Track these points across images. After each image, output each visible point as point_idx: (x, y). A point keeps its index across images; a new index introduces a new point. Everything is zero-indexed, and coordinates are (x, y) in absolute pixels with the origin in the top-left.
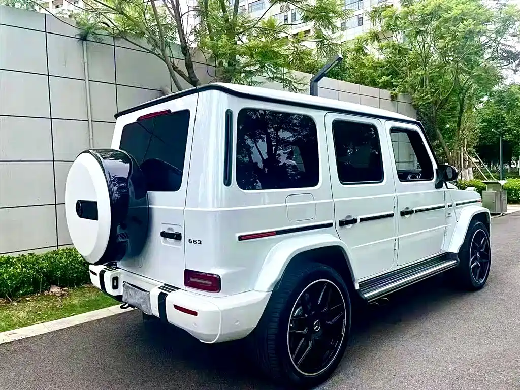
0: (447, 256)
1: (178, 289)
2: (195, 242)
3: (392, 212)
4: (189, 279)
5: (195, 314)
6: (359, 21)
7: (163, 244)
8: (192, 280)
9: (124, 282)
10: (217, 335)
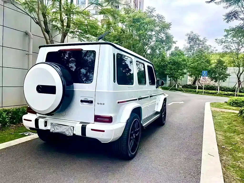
0: (157, 113)
1: (89, 123)
2: (101, 104)
3: (148, 96)
4: (97, 119)
5: (104, 131)
6: (96, 12)
7: (81, 105)
8: (98, 119)
9: (51, 123)
10: (111, 139)
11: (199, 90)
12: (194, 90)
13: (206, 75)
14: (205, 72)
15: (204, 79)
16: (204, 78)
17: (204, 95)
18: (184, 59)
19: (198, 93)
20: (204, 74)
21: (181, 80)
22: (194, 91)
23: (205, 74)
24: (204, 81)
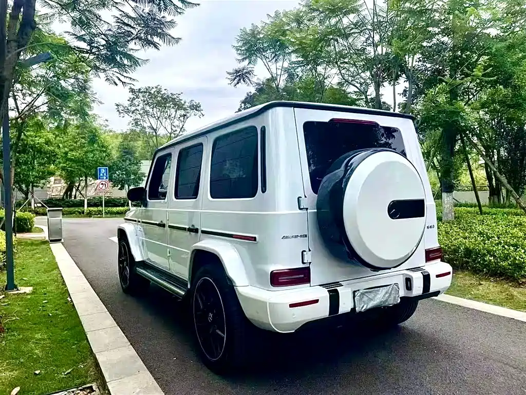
11: (89, 208)
12: (80, 210)
13: (107, 175)
14: (103, 171)
15: (102, 184)
16: (104, 183)
17: (105, 217)
18: (48, 138)
19: (90, 215)
20: (101, 175)
21: (42, 188)
22: (80, 213)
23: (105, 174)
24: (104, 188)
